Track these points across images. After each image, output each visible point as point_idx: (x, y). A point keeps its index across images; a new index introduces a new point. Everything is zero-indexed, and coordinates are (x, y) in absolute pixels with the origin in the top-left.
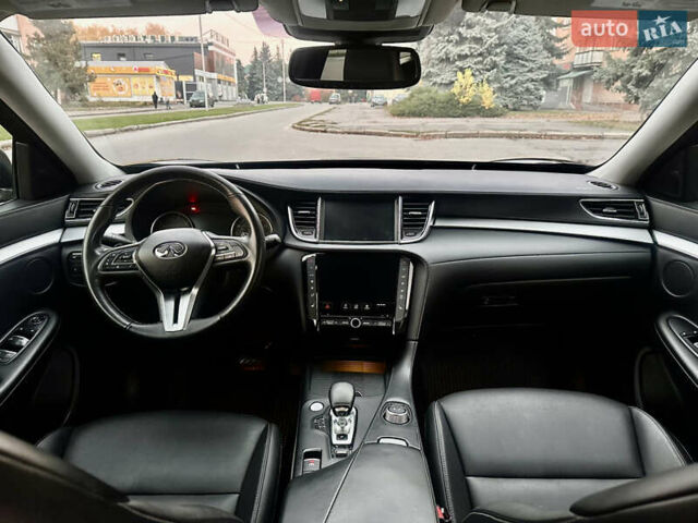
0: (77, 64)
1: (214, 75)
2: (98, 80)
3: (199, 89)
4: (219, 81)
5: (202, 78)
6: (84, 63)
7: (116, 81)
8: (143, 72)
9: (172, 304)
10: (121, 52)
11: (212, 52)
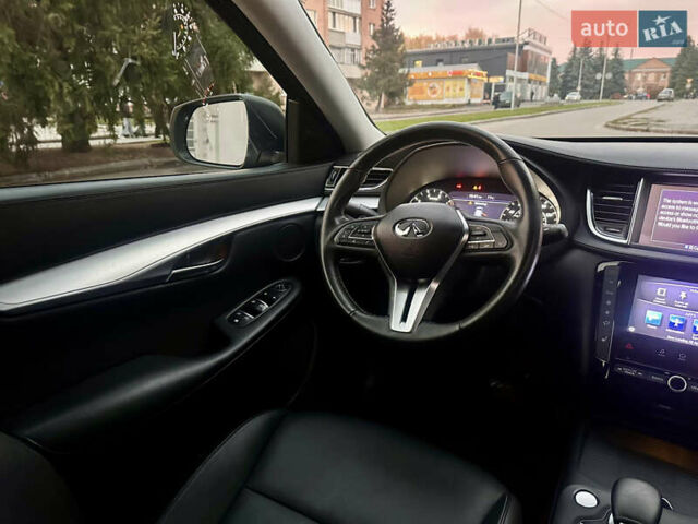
0: (401, 71)
1: (526, 75)
2: (416, 85)
3: (508, 89)
4: (530, 81)
5: (512, 79)
6: (406, 70)
7: (431, 85)
8: (457, 75)
9: (404, 295)
10: (440, 57)
11: (527, 51)
